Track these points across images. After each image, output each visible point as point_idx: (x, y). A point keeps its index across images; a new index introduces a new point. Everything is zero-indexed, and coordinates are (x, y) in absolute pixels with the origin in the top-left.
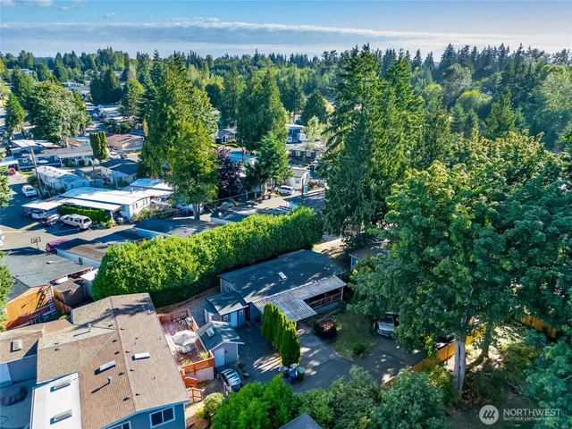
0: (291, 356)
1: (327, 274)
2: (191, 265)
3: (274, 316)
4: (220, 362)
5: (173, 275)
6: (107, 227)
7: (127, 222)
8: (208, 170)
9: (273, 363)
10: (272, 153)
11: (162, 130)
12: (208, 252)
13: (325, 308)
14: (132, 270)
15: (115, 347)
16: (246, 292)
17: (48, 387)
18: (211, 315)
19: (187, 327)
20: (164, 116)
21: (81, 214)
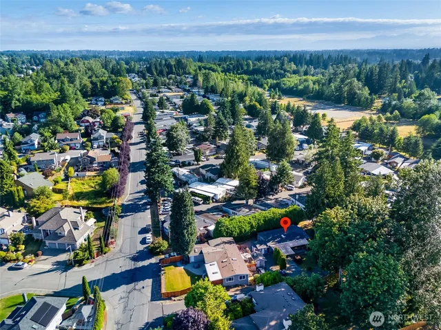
0: (283, 267)
1: (302, 238)
2: (248, 228)
3: (278, 252)
4: (258, 265)
5: (241, 232)
6: (209, 204)
7: (217, 201)
8: (254, 184)
9: (276, 268)
10: (284, 170)
11: (232, 156)
12: (254, 224)
13: (298, 252)
14: (228, 229)
15: (226, 255)
16: (269, 241)
17: (209, 264)
18: (255, 248)
19: (246, 252)
20: (233, 151)
21: (198, 197)
